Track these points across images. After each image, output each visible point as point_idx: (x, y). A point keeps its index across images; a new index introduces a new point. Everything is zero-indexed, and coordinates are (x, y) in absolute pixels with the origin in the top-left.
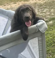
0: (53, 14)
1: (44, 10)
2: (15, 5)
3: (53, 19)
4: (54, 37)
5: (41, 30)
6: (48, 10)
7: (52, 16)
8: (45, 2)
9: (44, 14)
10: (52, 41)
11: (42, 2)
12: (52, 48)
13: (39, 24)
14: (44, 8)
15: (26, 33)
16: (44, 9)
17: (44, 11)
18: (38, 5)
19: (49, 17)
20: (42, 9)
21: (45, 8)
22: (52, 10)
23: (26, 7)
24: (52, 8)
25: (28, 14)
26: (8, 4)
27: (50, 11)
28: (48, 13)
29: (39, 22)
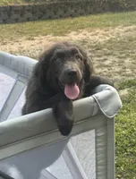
0: (129, 71)
1: (106, 59)
2: (32, 42)
3: (130, 84)
4: (134, 131)
5: (104, 111)
6: (116, 60)
7: (129, 76)
8: (108, 38)
9: (106, 69)
10: (126, 142)
11: (101, 40)
12: (127, 160)
13: (100, 95)
14: (106, 55)
15: (67, 115)
16: (105, 57)
17: (107, 63)
18: (91, 47)
19: (119, 77)
20: (100, 57)
21: (109, 54)
22: (128, 61)
23: (71, 48)
24: (128, 56)
26: (12, 39)
27: (123, 62)
28: (118, 69)
29: (101, 90)
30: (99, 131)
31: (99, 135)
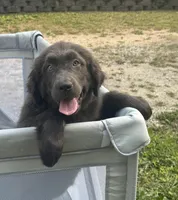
5: (117, 144)
25: (71, 77)
30: (111, 169)
31: (112, 175)
